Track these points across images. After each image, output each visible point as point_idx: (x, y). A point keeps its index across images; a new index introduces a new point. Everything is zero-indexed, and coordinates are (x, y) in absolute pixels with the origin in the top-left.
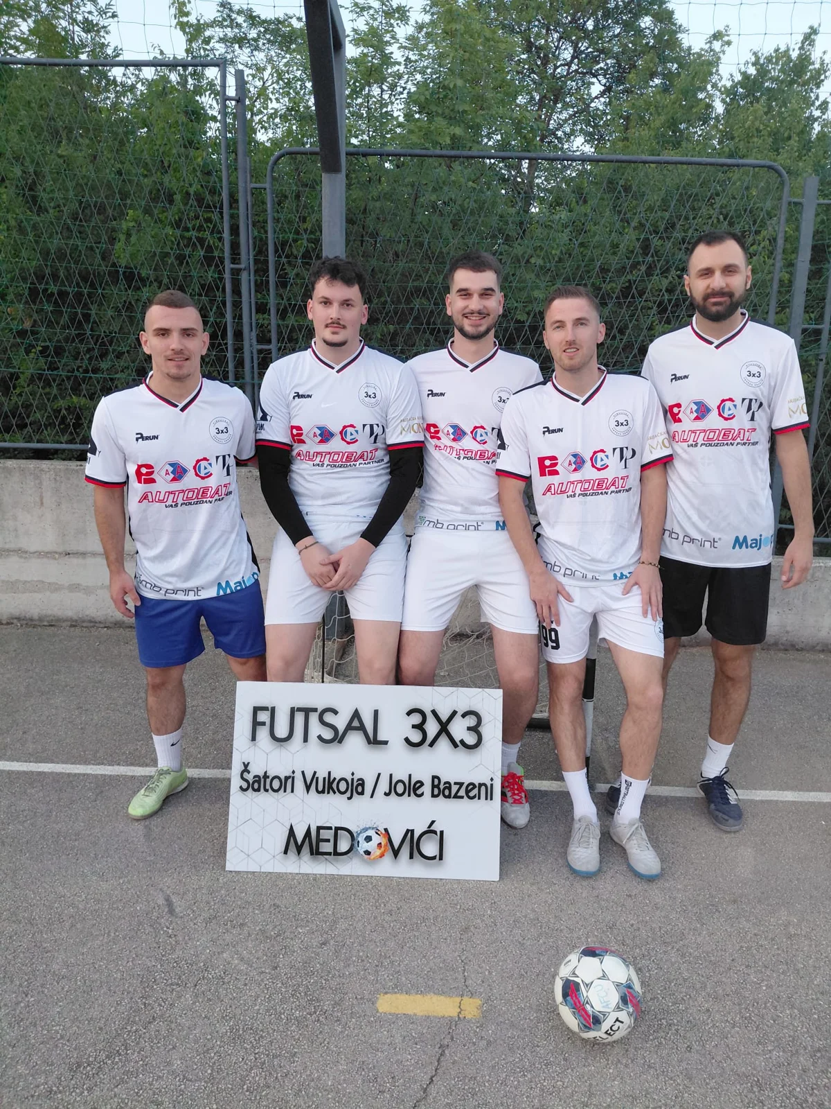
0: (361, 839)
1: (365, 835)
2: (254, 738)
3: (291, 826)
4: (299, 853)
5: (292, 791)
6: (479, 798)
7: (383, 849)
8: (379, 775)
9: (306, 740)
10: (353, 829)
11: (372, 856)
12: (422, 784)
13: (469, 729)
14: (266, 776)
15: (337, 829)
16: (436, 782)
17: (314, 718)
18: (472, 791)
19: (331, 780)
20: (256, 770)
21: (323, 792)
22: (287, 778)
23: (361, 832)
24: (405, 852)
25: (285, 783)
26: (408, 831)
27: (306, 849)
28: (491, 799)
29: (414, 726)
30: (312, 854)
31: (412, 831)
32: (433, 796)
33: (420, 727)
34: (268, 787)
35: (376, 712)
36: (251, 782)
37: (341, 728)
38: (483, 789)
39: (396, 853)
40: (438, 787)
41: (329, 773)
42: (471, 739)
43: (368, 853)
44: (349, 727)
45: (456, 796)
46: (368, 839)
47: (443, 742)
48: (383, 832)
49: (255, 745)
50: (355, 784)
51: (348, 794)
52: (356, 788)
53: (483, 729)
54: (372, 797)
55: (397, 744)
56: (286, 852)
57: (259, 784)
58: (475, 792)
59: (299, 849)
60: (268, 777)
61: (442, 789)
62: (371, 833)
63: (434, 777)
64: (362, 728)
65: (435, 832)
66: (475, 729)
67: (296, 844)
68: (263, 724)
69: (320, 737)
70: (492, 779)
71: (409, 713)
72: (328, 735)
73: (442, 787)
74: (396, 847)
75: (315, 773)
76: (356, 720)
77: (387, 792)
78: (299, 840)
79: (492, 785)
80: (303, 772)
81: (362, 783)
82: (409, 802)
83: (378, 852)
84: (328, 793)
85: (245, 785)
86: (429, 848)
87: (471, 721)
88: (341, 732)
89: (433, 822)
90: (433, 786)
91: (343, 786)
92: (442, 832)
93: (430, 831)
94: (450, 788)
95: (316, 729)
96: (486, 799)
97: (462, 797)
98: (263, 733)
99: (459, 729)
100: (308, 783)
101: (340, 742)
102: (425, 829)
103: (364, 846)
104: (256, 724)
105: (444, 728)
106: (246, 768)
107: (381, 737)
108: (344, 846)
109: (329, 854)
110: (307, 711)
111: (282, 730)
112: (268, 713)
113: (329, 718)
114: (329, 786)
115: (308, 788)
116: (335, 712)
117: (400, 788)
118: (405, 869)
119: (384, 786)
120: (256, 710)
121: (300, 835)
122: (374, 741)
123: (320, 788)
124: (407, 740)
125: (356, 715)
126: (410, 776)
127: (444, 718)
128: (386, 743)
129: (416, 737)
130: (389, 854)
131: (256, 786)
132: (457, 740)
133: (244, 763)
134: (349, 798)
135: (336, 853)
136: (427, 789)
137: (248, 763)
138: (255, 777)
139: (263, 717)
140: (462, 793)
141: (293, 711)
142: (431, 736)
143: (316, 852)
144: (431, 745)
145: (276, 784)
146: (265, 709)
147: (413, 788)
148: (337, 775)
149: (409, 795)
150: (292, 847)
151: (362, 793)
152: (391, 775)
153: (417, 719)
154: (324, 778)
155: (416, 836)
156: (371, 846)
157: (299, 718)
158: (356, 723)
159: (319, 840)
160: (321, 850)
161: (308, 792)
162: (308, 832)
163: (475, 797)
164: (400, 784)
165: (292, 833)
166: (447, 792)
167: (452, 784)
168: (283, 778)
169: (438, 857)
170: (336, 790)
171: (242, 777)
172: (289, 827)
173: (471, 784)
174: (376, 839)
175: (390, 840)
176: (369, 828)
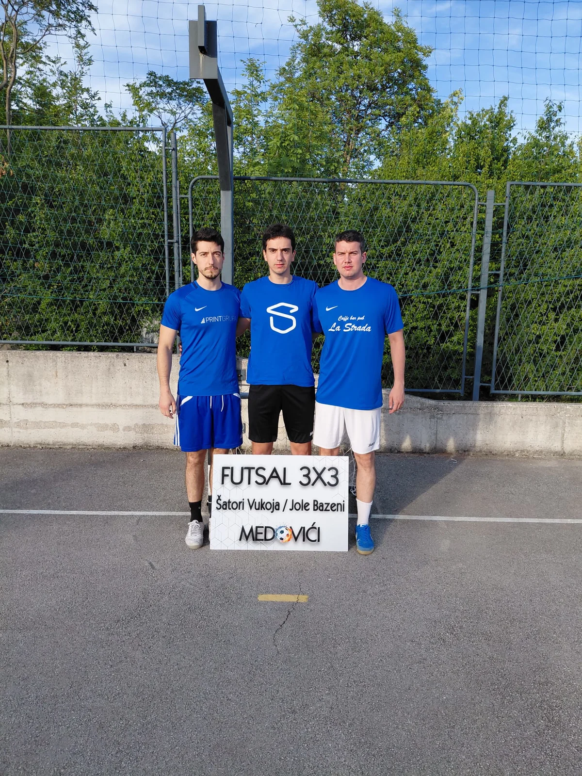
0: (278, 532)
1: (280, 530)
2: (223, 483)
3: (243, 527)
4: (247, 540)
5: (243, 509)
6: (337, 511)
7: (289, 537)
8: (287, 500)
9: (249, 483)
10: (274, 527)
11: (284, 541)
12: (309, 504)
13: (332, 476)
14: (229, 502)
15: (266, 527)
16: (316, 503)
17: (253, 472)
18: (333, 507)
19: (263, 503)
20: (224, 499)
21: (259, 509)
22: (240, 503)
23: (278, 529)
24: (301, 538)
25: (239, 505)
26: (302, 528)
27: (250, 538)
28: (344, 510)
29: (304, 476)
30: (254, 540)
31: (304, 528)
32: (314, 510)
33: (307, 476)
34: (230, 507)
35: (285, 469)
36: (222, 505)
37: (267, 477)
38: (339, 506)
39: (296, 539)
40: (317, 505)
41: (262, 500)
42: (333, 482)
43: (282, 539)
44: (271, 477)
45: (326, 510)
46: (282, 532)
47: (319, 482)
48: (290, 528)
49: (223, 486)
50: (275, 505)
51: (271, 510)
52: (275, 507)
53: (339, 477)
54: (283, 511)
55: (295, 485)
56: (240, 540)
57: (226, 506)
58: (336, 507)
59: (247, 538)
60: (231, 502)
61: (319, 507)
62: (283, 529)
63: (314, 501)
64: (278, 477)
65: (316, 528)
66: (335, 476)
67: (244, 535)
68: (228, 475)
69: (256, 482)
70: (344, 501)
71: (301, 469)
72: (261, 480)
73: (319, 505)
74: (296, 536)
75: (254, 500)
76: (274, 474)
77: (291, 508)
78: (247, 534)
79: (344, 504)
80: (248, 500)
81: (278, 504)
82: (302, 513)
83: (287, 538)
84: (261, 510)
85: (219, 507)
86: (313, 536)
87: (333, 472)
88: (267, 479)
89: (314, 523)
90: (314, 505)
91: (269, 506)
92: (319, 528)
93: (313, 528)
94: (322, 506)
95: (254, 477)
96: (341, 511)
97: (329, 510)
98: (227, 480)
99: (327, 476)
100: (251, 505)
101: (267, 484)
102: (311, 526)
103: (280, 535)
104: (224, 476)
105: (319, 476)
106: (219, 499)
107: (287, 482)
108: (269, 536)
109: (262, 540)
110: (250, 469)
111: (237, 479)
112: (230, 470)
113: (261, 472)
114: (262, 506)
115: (251, 507)
116: (264, 469)
117: (297, 507)
118: (301, 546)
119: (289, 505)
120: (224, 468)
121: (247, 531)
122: (284, 483)
123: (257, 507)
124: (301, 482)
125: (275, 470)
126: (302, 500)
127: (319, 472)
128: (290, 484)
129: (305, 481)
130: (293, 540)
133: (218, 495)
134: (272, 512)
135: (266, 539)
136: (311, 507)
137: (220, 495)
138: (224, 502)
139: (227, 472)
140: (329, 508)
141: (242, 469)
142: (312, 481)
143: (255, 539)
144: (313, 485)
145: (235, 506)
146: (229, 468)
147: (304, 506)
148: (265, 500)
149: (302, 510)
150: (244, 537)
151: (278, 509)
152: (293, 500)
153: (305, 472)
154: (259, 502)
155: (306, 530)
156: (284, 536)
157: (246, 472)
158: (275, 474)
159: (257, 533)
160: (258, 538)
161: (251, 509)
162: (251, 530)
163: (335, 510)
164: (298, 505)
165: (243, 530)
166: (321, 508)
167: (324, 504)
168: (238, 502)
169: (317, 540)
170: (265, 508)
171: (217, 503)
172: (241, 527)
173: (333, 504)
174: (286, 532)
175: (293, 532)
176: (283, 526)
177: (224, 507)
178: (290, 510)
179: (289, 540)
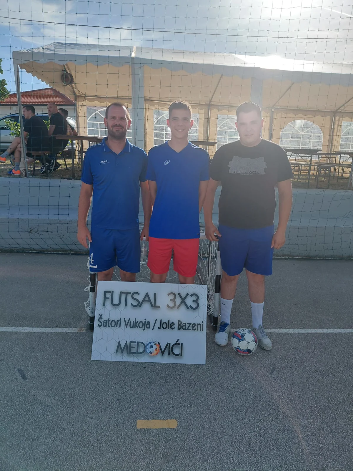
0: (148, 347)
1: (150, 345)
2: (104, 304)
4: (122, 352)
5: (120, 327)
6: (197, 330)
7: (157, 351)
8: (156, 320)
9: (126, 305)
10: (145, 343)
11: (153, 354)
12: (174, 324)
13: (193, 301)
14: (109, 320)
15: (138, 343)
16: (180, 323)
17: (129, 297)
18: (194, 327)
19: (136, 322)
20: (105, 318)
22: (118, 321)
23: (148, 344)
24: (166, 352)
25: (117, 323)
26: (168, 343)
27: (125, 352)
28: (202, 330)
29: (171, 300)
32: (178, 329)
33: (173, 300)
34: (110, 325)
35: (155, 294)
36: (103, 323)
38: (199, 326)
39: (163, 353)
40: (180, 325)
41: (136, 319)
42: (194, 306)
43: (151, 353)
44: (144, 300)
45: (188, 329)
46: (151, 347)
47: (183, 307)
48: (158, 344)
49: (105, 307)
51: (143, 328)
52: (146, 325)
53: (199, 301)
54: (153, 329)
55: (164, 307)
56: (116, 352)
58: (196, 327)
62: (152, 344)
63: (179, 321)
64: (149, 300)
65: (179, 344)
69: (132, 304)
70: (203, 322)
71: (169, 295)
72: (135, 303)
73: (182, 325)
74: (163, 350)
75: (130, 319)
78: (122, 347)
79: (203, 324)
80: (124, 319)
81: (149, 323)
82: (168, 332)
83: (155, 352)
84: (135, 327)
85: (100, 324)
86: (177, 351)
87: (194, 298)
88: (140, 303)
89: (178, 340)
91: (141, 325)
92: (182, 344)
93: (177, 344)
95: (130, 301)
96: (200, 330)
97: (190, 329)
98: (108, 302)
99: (189, 301)
100: (127, 323)
101: (140, 306)
102: (175, 343)
103: (150, 350)
104: (105, 299)
105: (183, 301)
106: (101, 317)
107: (157, 304)
108: (141, 350)
109: (135, 353)
110: (127, 293)
111: (116, 301)
112: (111, 294)
113: (136, 296)
114: (135, 324)
115: (126, 325)
116: (139, 294)
117: (165, 326)
118: (167, 359)
119: (158, 325)
120: (106, 292)
121: (123, 345)
122: (154, 306)
123: (132, 326)
124: (168, 306)
125: (147, 295)
126: (169, 320)
127: (183, 296)
128: (159, 307)
129: (171, 304)
130: (160, 354)
133: (100, 315)
134: (143, 330)
135: (138, 353)
136: (176, 326)
137: (102, 315)
138: (104, 320)
139: (109, 295)
141: (120, 292)
142: (177, 304)
143: (129, 353)
144: (178, 308)
145: (113, 324)
146: (109, 292)
147: (170, 326)
148: (139, 320)
150: (119, 350)
151: (149, 328)
152: (161, 320)
153: (172, 297)
154: (133, 321)
155: (171, 345)
156: (153, 350)
157: (123, 297)
159: (131, 347)
160: (131, 352)
161: (126, 327)
162: (126, 344)
163: (195, 329)
164: (165, 324)
165: (119, 344)
166: (184, 327)
167: (186, 324)
168: (116, 321)
169: (180, 354)
170: (138, 326)
171: (99, 321)
172: (118, 342)
173: (194, 324)
174: (154, 347)
175: (160, 347)
176: (152, 342)
177: (105, 324)
178: (159, 328)
179: (157, 354)
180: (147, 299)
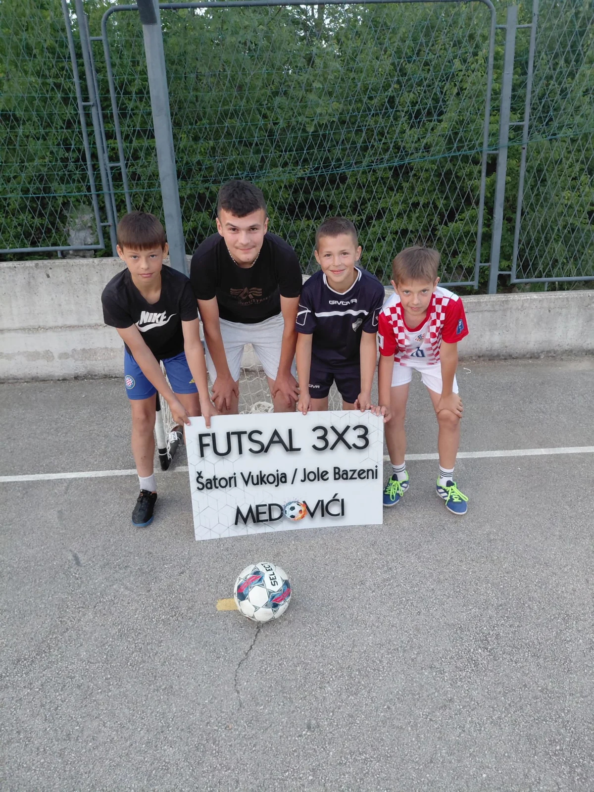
0: (288, 509)
1: (290, 506)
2: (202, 455)
3: (238, 508)
4: (246, 523)
5: (236, 486)
6: (368, 478)
7: (303, 513)
8: (296, 470)
9: (241, 452)
10: (282, 504)
11: (296, 518)
12: (327, 473)
13: (359, 437)
14: (215, 479)
15: (270, 505)
16: (337, 471)
17: (245, 438)
18: (362, 474)
19: (263, 475)
20: (207, 475)
21: (258, 484)
22: (230, 478)
23: (287, 505)
24: (319, 513)
25: (230, 482)
26: (319, 501)
27: (250, 520)
28: (376, 478)
29: (319, 438)
30: (254, 522)
31: (322, 501)
32: (335, 479)
33: (323, 438)
34: (217, 485)
35: (290, 431)
36: (205, 484)
37: (266, 443)
38: (370, 473)
39: (312, 515)
40: (338, 473)
41: (261, 472)
42: (361, 443)
43: (293, 517)
44: (272, 442)
45: (351, 478)
46: (293, 509)
47: (341, 447)
48: (302, 503)
49: (204, 459)
50: (280, 477)
51: (276, 483)
52: (281, 479)
53: (369, 437)
54: (292, 483)
55: (307, 450)
56: (236, 523)
57: (211, 484)
58: (365, 474)
59: (245, 520)
60: (217, 479)
61: (341, 475)
62: (293, 505)
63: (335, 468)
64: (281, 441)
65: (338, 500)
67: (241, 517)
68: (208, 445)
69: (251, 450)
70: (376, 467)
71: (314, 430)
72: (257, 448)
73: (341, 473)
74: (312, 511)
75: (250, 473)
76: (276, 438)
77: (303, 479)
78: (245, 515)
79: (376, 470)
80: (242, 474)
81: (284, 476)
82: (319, 484)
83: (300, 515)
84: (261, 484)
85: (201, 486)
86: (335, 509)
87: (361, 432)
88: (266, 446)
89: (336, 495)
90: (335, 473)
91: (271, 479)
92: (343, 500)
93: (335, 500)
94: (347, 474)
95: (247, 444)
96: (373, 478)
97: (356, 478)
98: (209, 451)
99: (352, 437)
100: (246, 479)
101: (266, 451)
102: (331, 499)
103: (289, 513)
104: (202, 446)
105: (341, 437)
106: (200, 475)
107: (295, 446)
108: (276, 514)
109: (267, 520)
110: (239, 434)
111: (222, 447)
112: (211, 438)
113: (256, 437)
114: (262, 480)
115: (247, 483)
116: (260, 433)
117: (312, 476)
118: (319, 522)
119: (300, 476)
120: (201, 436)
121: (245, 512)
122: (291, 449)
123: (255, 482)
124: (314, 447)
125: (276, 433)
126: (318, 469)
127: (340, 431)
128: (299, 449)
129: (321, 444)
130: (308, 516)
131: (209, 486)
132: (351, 444)
133: (198, 472)
134: (276, 486)
135: (271, 519)
136: (331, 475)
137: (201, 472)
138: (207, 480)
139: (207, 440)
140: (356, 475)
141: (228, 435)
142: (331, 442)
143: (257, 520)
144: (332, 448)
145: (223, 483)
146: (208, 435)
147: (321, 476)
148: (266, 472)
149: (319, 480)
150: (240, 520)
151: (285, 482)
152: (305, 469)
153: (320, 433)
154: (257, 476)
155: (325, 503)
156: (295, 512)
157: (234, 440)
159: (258, 513)
160: (260, 519)
161: (247, 485)
162: (250, 510)
163: (365, 477)
164: (312, 474)
165: (239, 512)
166: (345, 476)
167: (348, 471)
168: (227, 478)
169: (341, 514)
170: (266, 482)
171: (198, 481)
172: (236, 508)
173: (362, 470)
174: (298, 508)
175: (307, 507)
176: (293, 502)
178: (302, 481)
180: (276, 439)
